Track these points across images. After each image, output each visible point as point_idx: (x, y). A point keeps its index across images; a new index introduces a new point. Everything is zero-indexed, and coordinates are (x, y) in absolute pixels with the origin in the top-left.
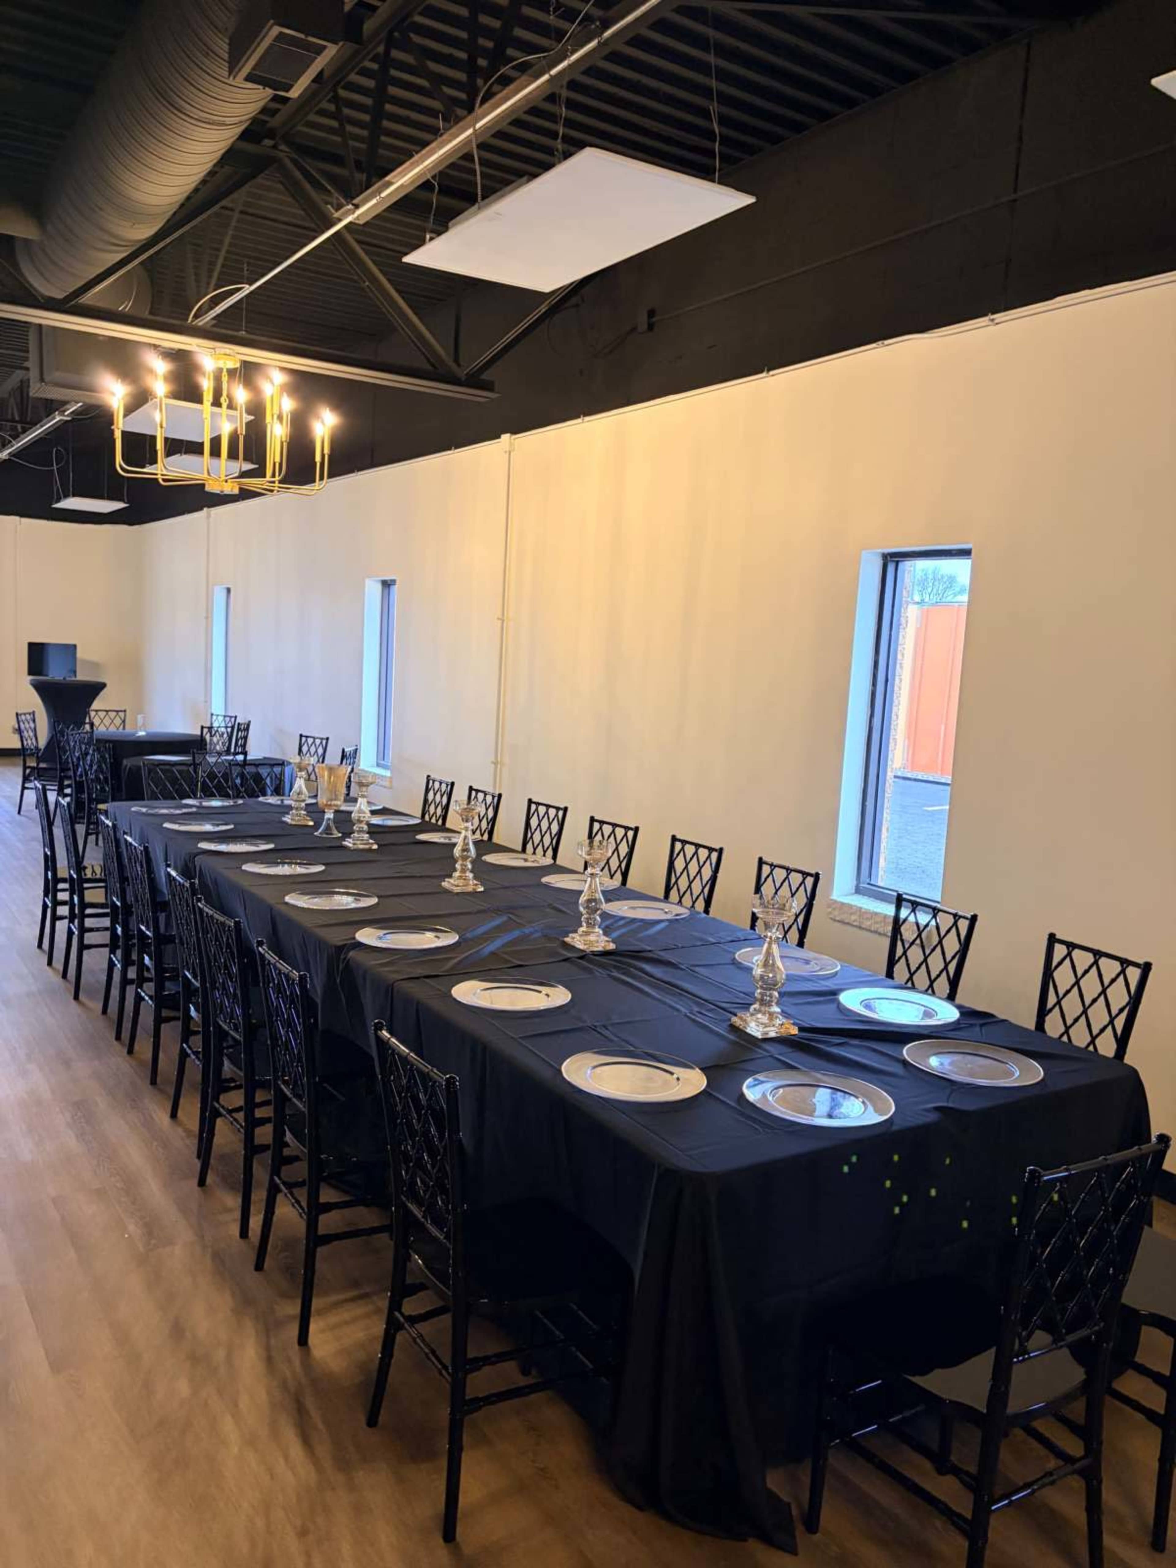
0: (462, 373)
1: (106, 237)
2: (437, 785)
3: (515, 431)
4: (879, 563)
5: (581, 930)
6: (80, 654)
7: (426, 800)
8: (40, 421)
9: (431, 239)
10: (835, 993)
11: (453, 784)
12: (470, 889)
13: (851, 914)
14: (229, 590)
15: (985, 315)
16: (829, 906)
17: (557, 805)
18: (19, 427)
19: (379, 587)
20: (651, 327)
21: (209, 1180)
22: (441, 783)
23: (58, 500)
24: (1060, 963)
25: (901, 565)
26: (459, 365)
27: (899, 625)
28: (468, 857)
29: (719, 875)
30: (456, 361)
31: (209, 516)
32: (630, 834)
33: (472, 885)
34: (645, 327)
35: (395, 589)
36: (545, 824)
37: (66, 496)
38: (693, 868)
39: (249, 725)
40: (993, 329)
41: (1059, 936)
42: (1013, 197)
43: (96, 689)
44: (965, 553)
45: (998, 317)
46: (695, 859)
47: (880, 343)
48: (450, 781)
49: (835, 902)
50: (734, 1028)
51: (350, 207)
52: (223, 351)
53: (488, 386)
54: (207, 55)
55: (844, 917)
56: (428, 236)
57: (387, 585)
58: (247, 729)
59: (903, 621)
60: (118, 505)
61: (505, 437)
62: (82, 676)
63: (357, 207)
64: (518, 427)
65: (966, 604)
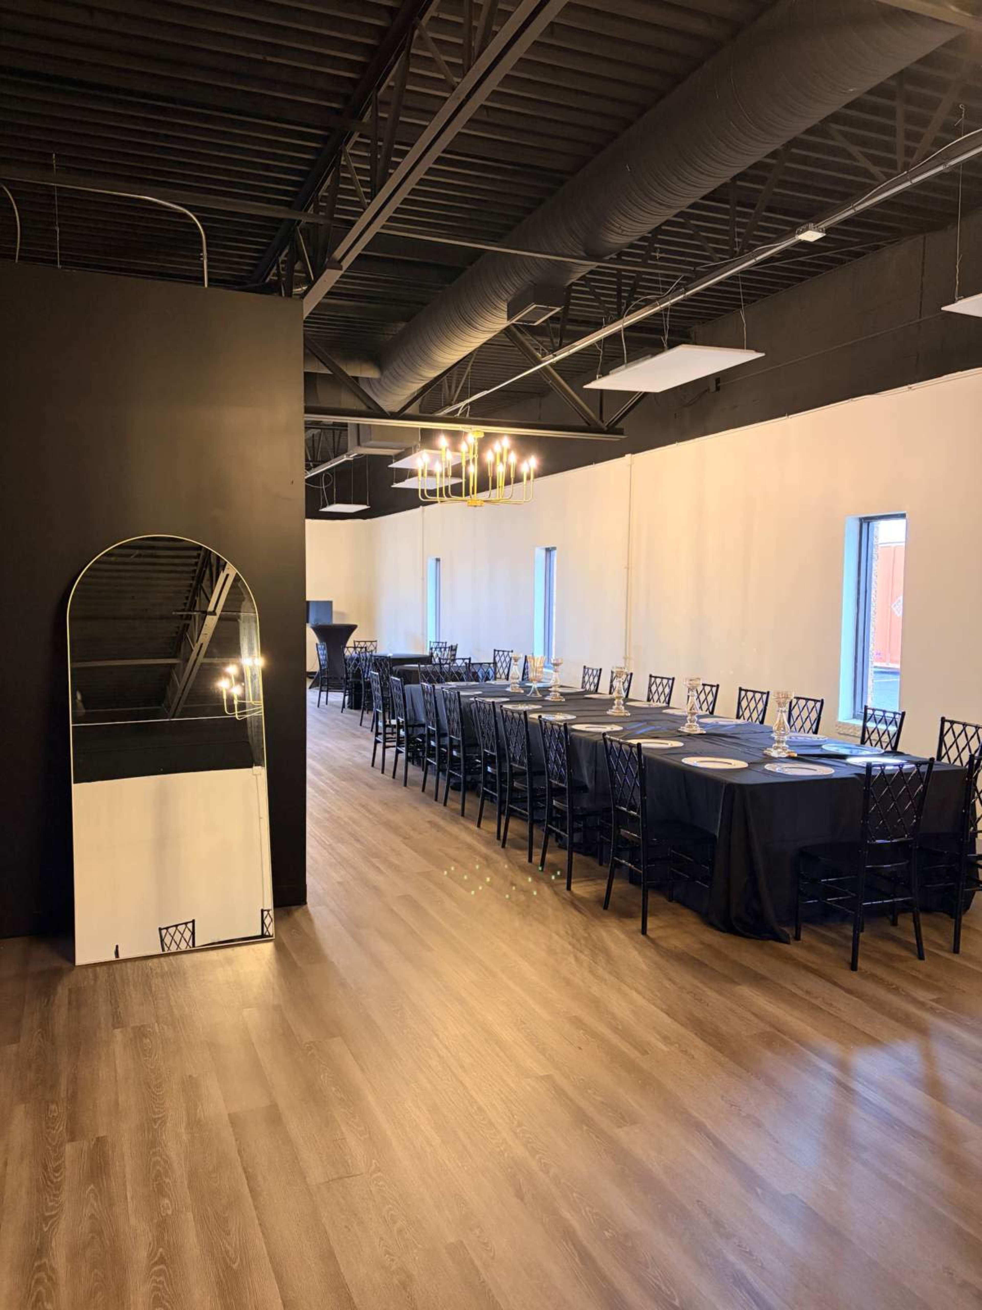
0: (604, 426)
1: (418, 377)
2: (590, 671)
3: (634, 452)
4: (858, 523)
5: (687, 724)
6: (335, 608)
7: (584, 682)
8: (330, 460)
9: (599, 378)
10: (820, 746)
11: (601, 670)
12: (623, 714)
13: (849, 729)
14: (438, 560)
15: (906, 385)
16: (836, 726)
17: (668, 677)
18: (311, 464)
19: (544, 552)
20: (718, 389)
21: (506, 846)
22: (593, 670)
23: (325, 506)
24: (947, 732)
25: (871, 524)
26: (603, 422)
27: (872, 558)
28: (621, 697)
29: (768, 708)
30: (601, 418)
31: (423, 511)
32: (714, 689)
33: (624, 712)
34: (715, 389)
35: (555, 554)
36: (660, 689)
37: (331, 503)
38: (752, 705)
39: (456, 647)
40: (911, 392)
41: (947, 718)
42: (918, 320)
43: (351, 629)
44: (903, 516)
45: (914, 386)
46: (753, 699)
47: (850, 400)
48: (599, 668)
49: (840, 723)
50: (765, 755)
51: (551, 356)
52: (476, 429)
53: (620, 432)
54: (495, 309)
55: (845, 731)
56: (597, 376)
57: (548, 550)
58: (455, 650)
59: (875, 556)
60: (364, 507)
61: (628, 456)
62: (336, 621)
63: (555, 356)
64: (635, 450)
65: (904, 544)
